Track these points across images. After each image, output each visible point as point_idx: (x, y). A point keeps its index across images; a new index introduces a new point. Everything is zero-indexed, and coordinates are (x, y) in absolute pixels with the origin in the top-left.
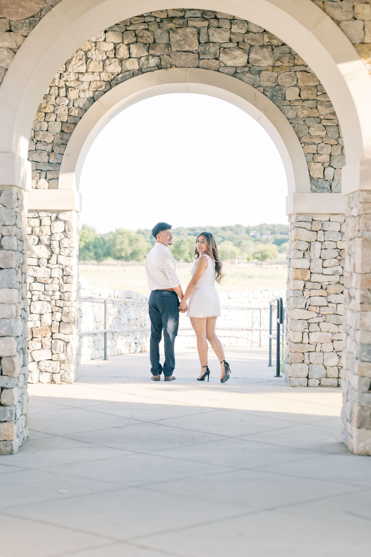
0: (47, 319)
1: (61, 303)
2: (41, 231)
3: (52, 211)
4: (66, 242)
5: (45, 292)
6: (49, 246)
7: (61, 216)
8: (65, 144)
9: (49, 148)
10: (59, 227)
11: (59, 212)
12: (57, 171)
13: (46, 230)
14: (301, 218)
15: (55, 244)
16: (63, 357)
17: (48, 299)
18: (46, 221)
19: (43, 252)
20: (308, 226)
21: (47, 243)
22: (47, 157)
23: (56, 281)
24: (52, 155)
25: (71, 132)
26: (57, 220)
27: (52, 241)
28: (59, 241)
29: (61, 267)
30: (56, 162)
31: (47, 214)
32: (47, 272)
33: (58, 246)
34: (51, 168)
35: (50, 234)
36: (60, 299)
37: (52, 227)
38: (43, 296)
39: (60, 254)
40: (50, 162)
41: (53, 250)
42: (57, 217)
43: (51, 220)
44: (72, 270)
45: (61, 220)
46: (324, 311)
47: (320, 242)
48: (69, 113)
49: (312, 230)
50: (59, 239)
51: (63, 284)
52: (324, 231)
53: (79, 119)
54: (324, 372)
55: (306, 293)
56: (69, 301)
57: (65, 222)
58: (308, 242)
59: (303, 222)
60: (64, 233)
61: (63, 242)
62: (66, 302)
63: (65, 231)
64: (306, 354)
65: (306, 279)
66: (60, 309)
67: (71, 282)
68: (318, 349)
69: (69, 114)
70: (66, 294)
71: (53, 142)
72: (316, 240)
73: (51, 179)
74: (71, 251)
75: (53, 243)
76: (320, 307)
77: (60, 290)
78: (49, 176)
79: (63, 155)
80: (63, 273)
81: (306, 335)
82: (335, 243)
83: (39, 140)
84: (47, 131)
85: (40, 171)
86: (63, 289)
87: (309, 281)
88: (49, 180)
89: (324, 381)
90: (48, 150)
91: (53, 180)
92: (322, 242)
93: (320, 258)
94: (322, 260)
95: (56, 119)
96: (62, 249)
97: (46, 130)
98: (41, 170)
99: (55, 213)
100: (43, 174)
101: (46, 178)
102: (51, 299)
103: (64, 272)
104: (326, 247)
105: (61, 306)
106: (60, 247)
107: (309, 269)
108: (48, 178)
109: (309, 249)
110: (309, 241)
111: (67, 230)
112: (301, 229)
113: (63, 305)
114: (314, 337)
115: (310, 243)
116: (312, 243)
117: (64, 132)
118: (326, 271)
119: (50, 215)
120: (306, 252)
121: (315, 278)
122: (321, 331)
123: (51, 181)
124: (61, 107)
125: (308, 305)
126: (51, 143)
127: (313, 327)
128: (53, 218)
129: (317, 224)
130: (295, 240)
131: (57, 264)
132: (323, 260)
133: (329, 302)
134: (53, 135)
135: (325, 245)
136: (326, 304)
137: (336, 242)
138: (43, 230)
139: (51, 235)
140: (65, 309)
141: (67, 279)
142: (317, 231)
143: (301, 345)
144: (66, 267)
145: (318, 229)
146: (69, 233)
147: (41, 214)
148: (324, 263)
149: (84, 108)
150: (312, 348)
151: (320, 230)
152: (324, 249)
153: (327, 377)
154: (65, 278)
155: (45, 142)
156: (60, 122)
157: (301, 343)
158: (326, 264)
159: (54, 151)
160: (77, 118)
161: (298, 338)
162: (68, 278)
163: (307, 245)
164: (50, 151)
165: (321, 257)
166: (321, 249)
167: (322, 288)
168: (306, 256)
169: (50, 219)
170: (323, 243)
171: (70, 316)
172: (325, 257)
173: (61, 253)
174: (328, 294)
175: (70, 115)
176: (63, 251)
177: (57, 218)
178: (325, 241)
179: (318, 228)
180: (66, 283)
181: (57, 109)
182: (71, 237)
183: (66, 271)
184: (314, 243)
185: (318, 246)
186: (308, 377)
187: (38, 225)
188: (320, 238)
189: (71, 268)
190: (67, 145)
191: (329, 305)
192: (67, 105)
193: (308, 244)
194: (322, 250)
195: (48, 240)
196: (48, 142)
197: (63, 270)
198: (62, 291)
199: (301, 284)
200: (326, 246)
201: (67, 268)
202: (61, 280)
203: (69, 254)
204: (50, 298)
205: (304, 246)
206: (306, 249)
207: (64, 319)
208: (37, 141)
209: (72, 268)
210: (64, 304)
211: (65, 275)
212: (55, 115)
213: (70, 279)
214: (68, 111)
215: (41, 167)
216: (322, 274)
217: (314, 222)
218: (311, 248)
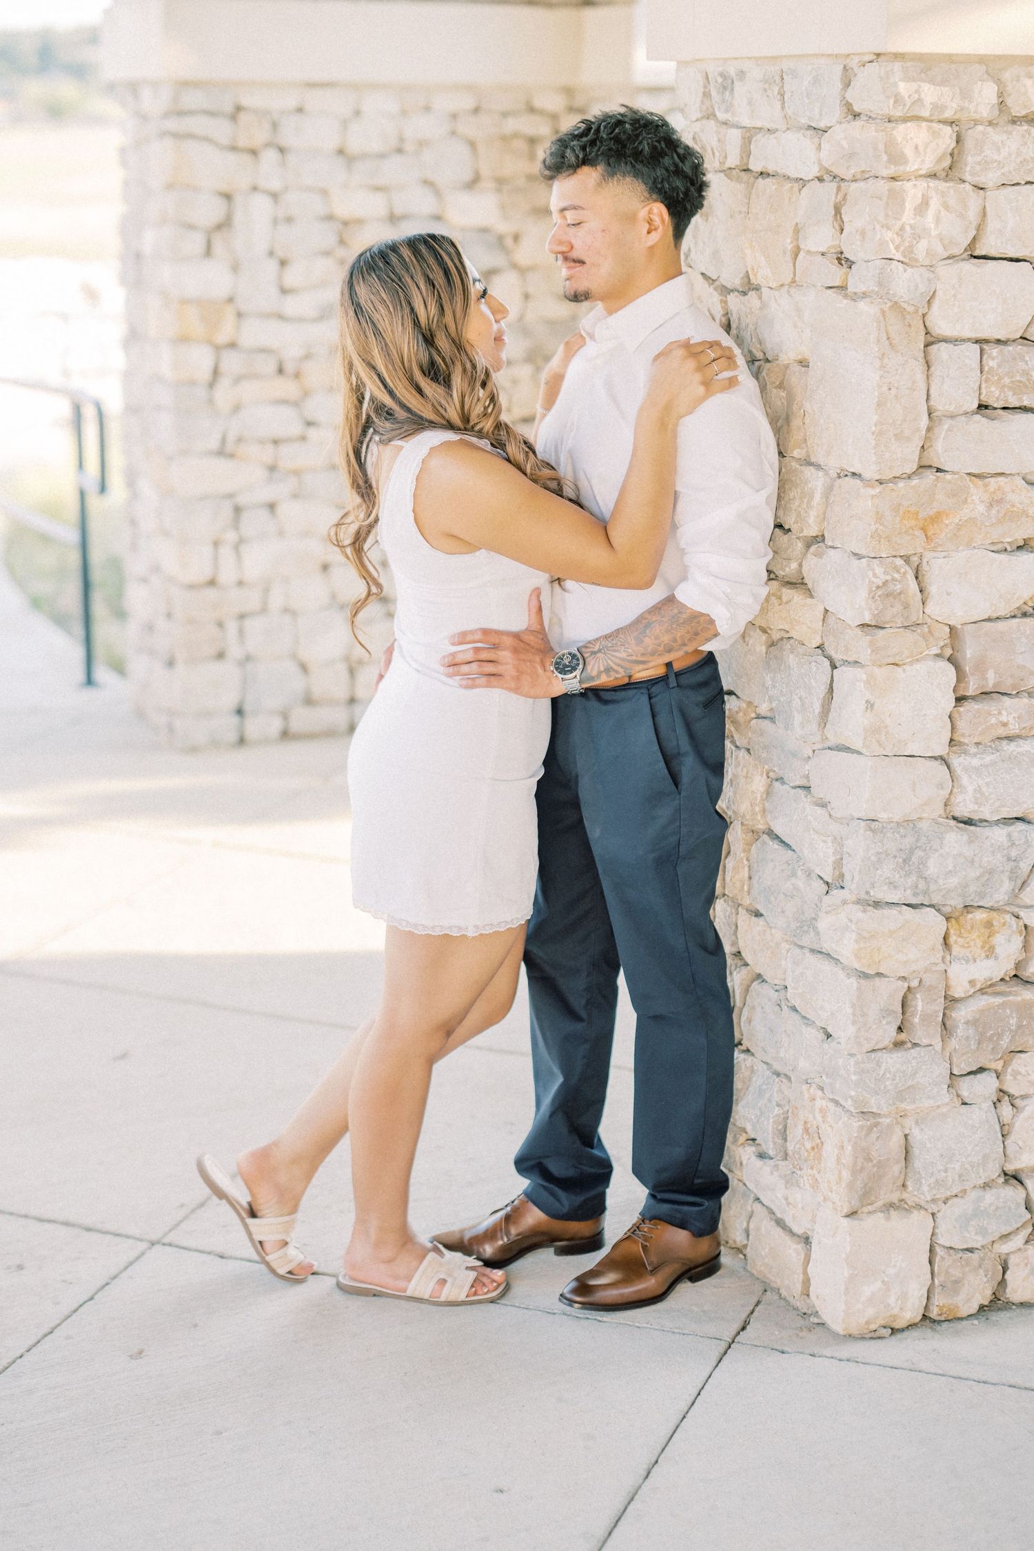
14: (193, 100)
20: (221, 130)
46: (291, 457)
47: (268, 193)
49: (236, 146)
52: (282, 150)
54: (297, 684)
55: (224, 394)
58: (219, 194)
59: (201, 117)
64: (232, 627)
65: (222, 338)
68: (276, 601)
72: (253, 187)
76: (276, 442)
81: (226, 552)
82: (323, 198)
87: (232, 345)
89: (302, 719)
92: (275, 196)
93: (271, 254)
94: (278, 261)
104: (291, 214)
107: (231, 300)
109: (225, 225)
110: (224, 187)
112: (194, 142)
114: (256, 562)
115: (228, 197)
116: (238, 200)
118: (292, 306)
120: (216, 236)
121: (254, 334)
122: (281, 533)
125: (231, 437)
127: (254, 522)
129: (253, 121)
130: (172, 187)
132: (283, 263)
133: (309, 424)
135: (287, 206)
136: (296, 429)
137: (324, 192)
142: (254, 153)
143: (211, 594)
145: (257, 144)
148: (285, 273)
150: (252, 600)
151: (266, 146)
152: (287, 221)
153: (309, 701)
157: (212, 583)
158: (292, 277)
161: (199, 570)
165: (275, 250)
166: (274, 222)
167: (281, 371)
168: (217, 250)
170: (281, 198)
172: (288, 252)
174: (306, 394)
178: (286, 189)
179: (260, 135)
184: (245, 200)
185: (261, 207)
186: (240, 712)
188: (266, 178)
191: (312, 433)
193: (221, 201)
194: (277, 227)
199: (201, 360)
200: (290, 210)
205: (208, 211)
206: (214, 223)
216: (281, 317)
217: (243, 117)
218: (238, 218)
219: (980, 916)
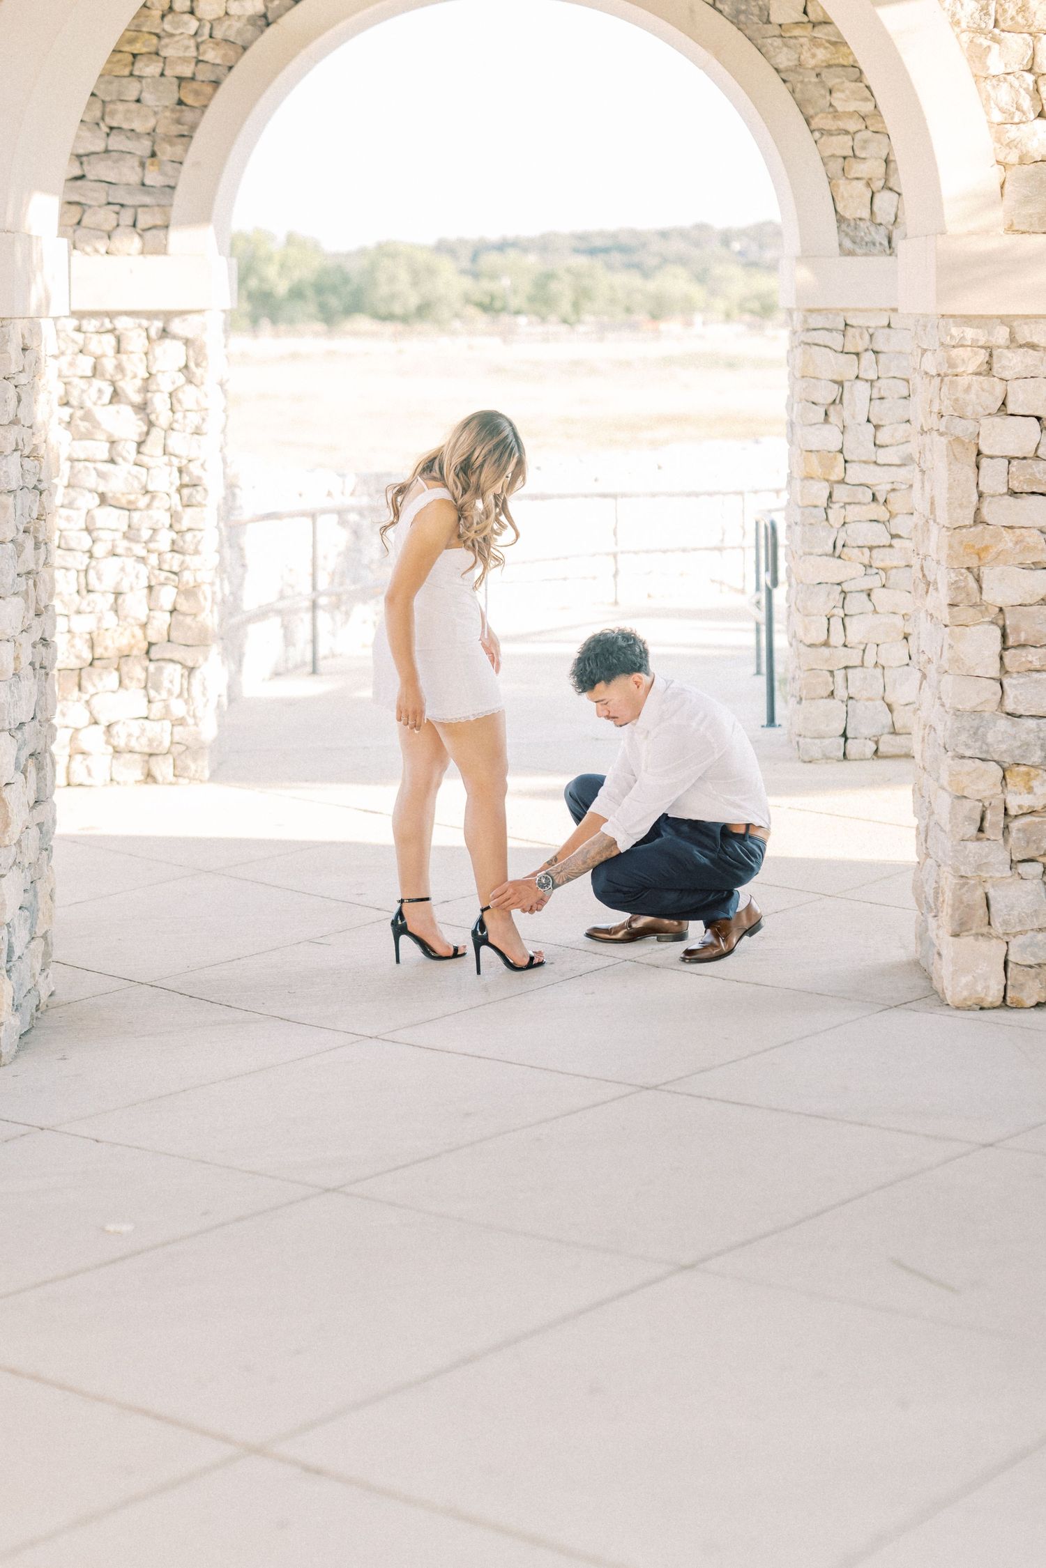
0: (135, 603)
1: (174, 561)
2: (120, 368)
3: (151, 315)
4: (189, 396)
5: (130, 533)
6: (142, 408)
7: (176, 327)
8: (187, 137)
9: (143, 148)
10: (170, 355)
11: (168, 316)
12: (164, 208)
13: (135, 366)
14: (817, 320)
15: (160, 403)
16: (178, 708)
17: (139, 550)
18: (135, 342)
19: (125, 423)
20: (836, 340)
21: (137, 399)
22: (139, 170)
23: (161, 503)
24: (152, 164)
25: (205, 103)
26: (167, 337)
27: (149, 395)
28: (171, 394)
29: (175, 461)
30: (163, 184)
31: (137, 321)
32: (136, 477)
33: (169, 406)
34: (147, 200)
35: (147, 375)
36: (173, 551)
37: (150, 357)
38: (125, 543)
39: (172, 429)
40: (147, 182)
41: (153, 417)
42: (164, 330)
43: (148, 337)
44: (205, 470)
45: (175, 337)
46: (881, 558)
47: (867, 381)
48: (199, 54)
49: (846, 350)
50: (171, 389)
51: (180, 508)
52: (876, 352)
53: (225, 71)
55: (836, 515)
56: (197, 552)
57: (187, 342)
58: (835, 382)
59: (822, 331)
60: (184, 371)
61: (180, 395)
62: (188, 558)
63: (186, 367)
65: (834, 477)
66: (173, 576)
67: (204, 502)
68: (870, 659)
69: (201, 58)
70: (189, 536)
71: (154, 131)
72: (857, 377)
73: (149, 229)
74: (203, 420)
75: (151, 399)
76: (870, 548)
77: (171, 526)
78: (144, 220)
79: (181, 163)
80: (180, 477)
81: (836, 622)
82: (905, 383)
83: (114, 124)
84: (138, 101)
85: (117, 208)
86: (179, 520)
87: (842, 482)
88: (144, 230)
90: (139, 153)
91: (154, 232)
93: (868, 421)
94: (875, 426)
95: (163, 70)
96: (179, 416)
97: (135, 98)
98: (122, 205)
99: (159, 320)
100: (127, 218)
101: (134, 225)
102: (148, 551)
103: (184, 475)
104: (883, 394)
105: (176, 569)
106: (172, 410)
107: (841, 451)
108: (141, 224)
109: (838, 401)
110: (839, 379)
111: (192, 365)
112: (817, 348)
113: (180, 566)
114: (858, 629)
115: (840, 384)
116: (846, 384)
117: (186, 105)
118: (884, 455)
119: (145, 323)
120: (832, 408)
121: (857, 474)
122: (875, 611)
123: (148, 235)
124: (176, 39)
125: (840, 544)
126: (149, 134)
127: (855, 603)
128: (153, 333)
129: (857, 334)
130: (803, 377)
131: (164, 454)
132: (877, 427)
133: (895, 536)
134: (156, 113)
135: (880, 389)
136: (885, 539)
137: (907, 380)
138: (126, 364)
139: (148, 379)
140: (187, 576)
141: (191, 496)
142: (857, 354)
143: (825, 650)
144: (190, 461)
145: (860, 349)
146: (198, 372)
147: (122, 323)
148: (878, 434)
149: (239, 42)
150: (854, 658)
151: (866, 350)
152: (879, 399)
154: (185, 491)
155: (133, 130)
156: (175, 79)
157: (826, 643)
158: (883, 437)
159: (159, 153)
160: (220, 68)
162: (195, 492)
163: (832, 392)
164: (148, 153)
165: (872, 419)
166: (871, 400)
167: (875, 499)
168: (832, 418)
169: (145, 334)
170: (876, 384)
171: (201, 598)
172: (881, 420)
173: (175, 426)
174: (892, 516)
175: (202, 61)
176: (181, 420)
177: (164, 333)
178: (878, 378)
179: (862, 343)
180: (188, 506)
181: (166, 46)
182: (202, 383)
183: (189, 474)
184: (852, 385)
185: (862, 389)
186: (844, 737)
187: (110, 351)
188: (866, 370)
189: (202, 465)
190: (191, 137)
191: (897, 543)
192: (192, 32)
193: (836, 386)
194: (872, 402)
195: (139, 391)
196: (138, 130)
197: (180, 471)
198: (177, 527)
199: (819, 491)
200: (882, 391)
201: (191, 465)
202: (176, 497)
203: (197, 427)
204: (144, 548)
205: (826, 393)
206: (831, 400)
207: (183, 605)
208: (111, 128)
209: (206, 466)
210: (183, 562)
211: (188, 485)
212: (162, 60)
213: (198, 497)
214: (198, 48)
215: (120, 196)
216: (875, 462)
217: (850, 331)
218: (845, 397)
219: (1023, 769)
